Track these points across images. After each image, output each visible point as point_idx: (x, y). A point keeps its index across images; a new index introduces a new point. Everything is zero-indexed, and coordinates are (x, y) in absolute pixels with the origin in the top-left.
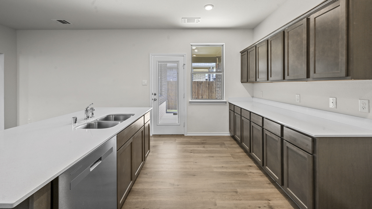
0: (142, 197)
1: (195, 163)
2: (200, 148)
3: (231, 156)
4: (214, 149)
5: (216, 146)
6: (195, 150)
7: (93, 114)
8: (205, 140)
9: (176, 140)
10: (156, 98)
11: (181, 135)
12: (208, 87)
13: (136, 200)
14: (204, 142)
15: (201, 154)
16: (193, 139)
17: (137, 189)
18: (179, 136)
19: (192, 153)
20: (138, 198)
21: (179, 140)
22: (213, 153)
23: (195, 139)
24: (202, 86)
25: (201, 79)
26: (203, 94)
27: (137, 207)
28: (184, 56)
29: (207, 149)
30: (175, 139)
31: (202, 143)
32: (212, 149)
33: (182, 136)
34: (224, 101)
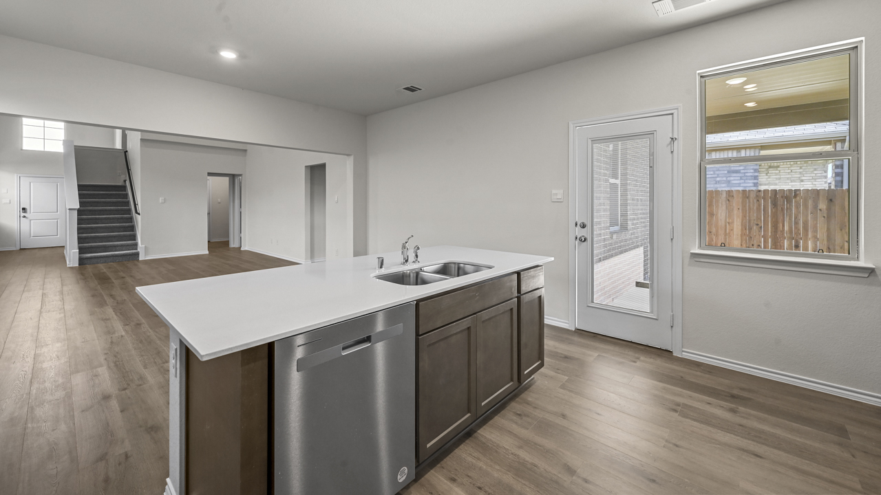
0: (489, 461)
1: (671, 445)
2: (718, 410)
3: (859, 487)
4: (778, 432)
5: (795, 425)
6: (690, 407)
7: (417, 256)
8: (749, 391)
9: (638, 358)
10: (586, 236)
11: (660, 349)
12: (829, 209)
13: (474, 461)
14: (745, 394)
15: (710, 428)
16: (699, 373)
17: (486, 438)
18: (653, 350)
19: (677, 414)
20: (479, 459)
21: (646, 362)
22: (763, 444)
23: (707, 376)
24: (797, 207)
25: (802, 181)
26: (798, 233)
27: (468, 476)
28: (672, 114)
29: (744, 422)
30: (637, 355)
31: (733, 396)
32: (766, 428)
33: (667, 353)
34: (861, 263)
